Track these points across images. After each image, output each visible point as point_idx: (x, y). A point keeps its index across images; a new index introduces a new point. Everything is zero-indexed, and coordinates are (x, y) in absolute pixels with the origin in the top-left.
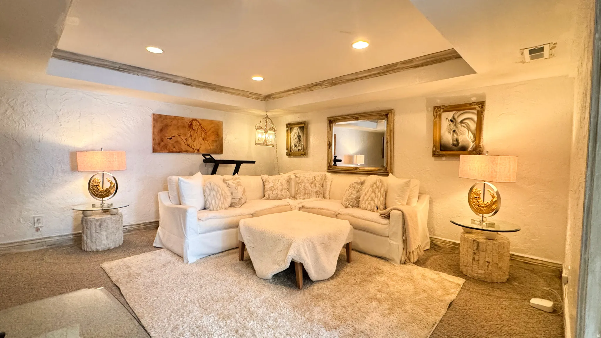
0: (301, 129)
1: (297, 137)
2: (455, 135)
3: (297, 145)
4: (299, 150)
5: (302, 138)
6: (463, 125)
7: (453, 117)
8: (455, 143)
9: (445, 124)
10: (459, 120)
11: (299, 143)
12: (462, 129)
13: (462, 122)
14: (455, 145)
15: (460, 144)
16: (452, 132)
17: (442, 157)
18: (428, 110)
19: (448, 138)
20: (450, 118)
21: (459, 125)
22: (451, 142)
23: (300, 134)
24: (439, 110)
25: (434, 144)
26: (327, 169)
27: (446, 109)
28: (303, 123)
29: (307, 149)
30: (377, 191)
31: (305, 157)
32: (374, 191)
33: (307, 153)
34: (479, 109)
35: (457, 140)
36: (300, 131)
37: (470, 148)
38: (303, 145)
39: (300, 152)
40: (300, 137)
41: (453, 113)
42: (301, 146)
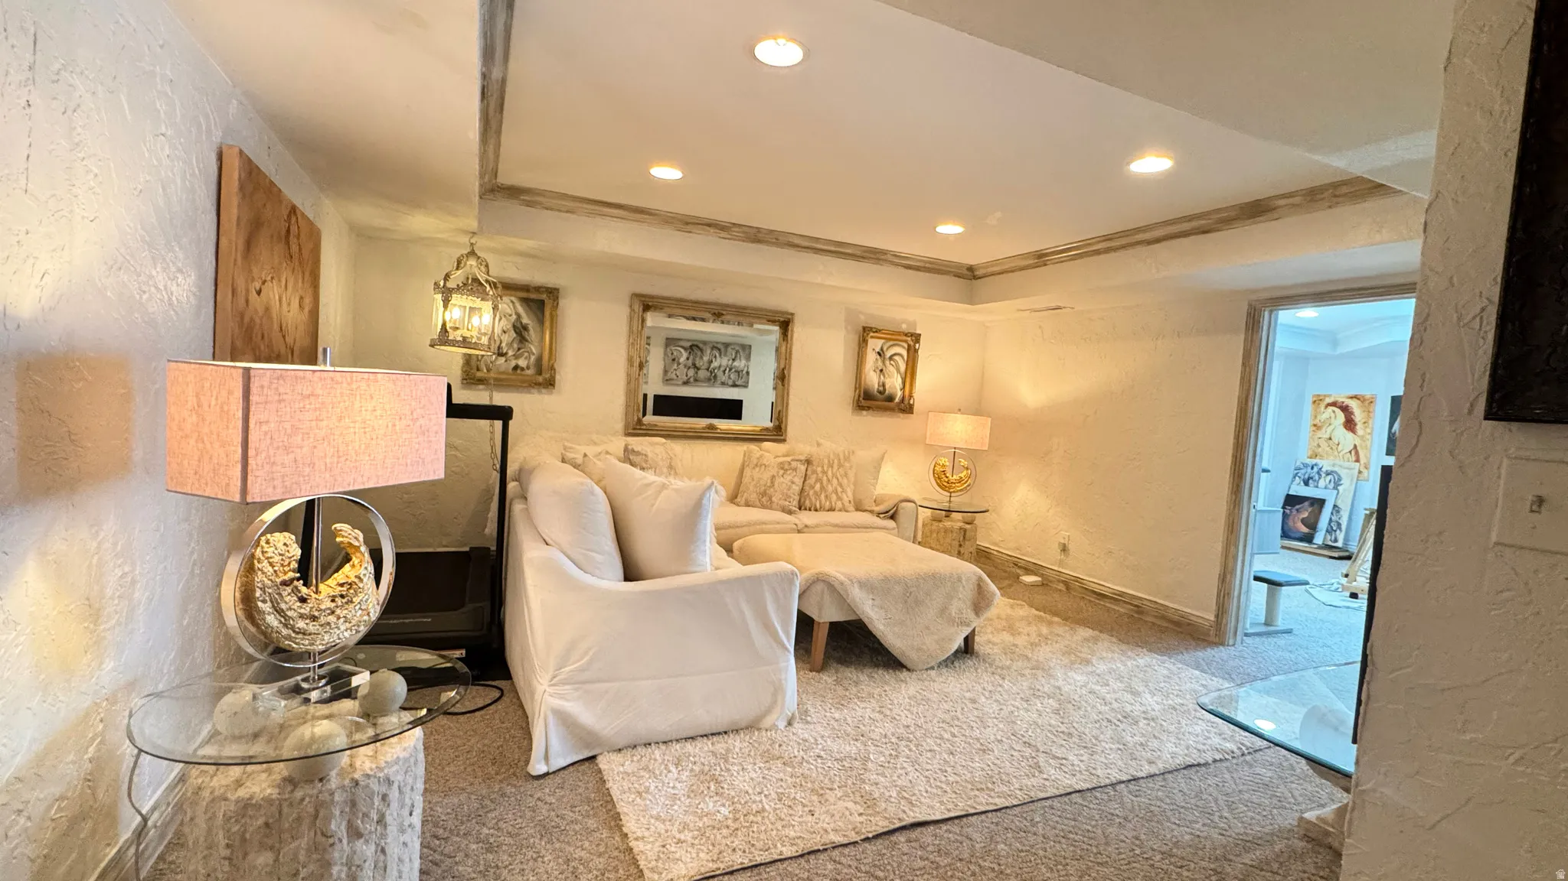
0: (528, 306)
1: (510, 326)
2: (882, 377)
3: (511, 353)
4: (516, 368)
5: (532, 332)
6: (892, 362)
7: (882, 349)
8: (881, 389)
9: (871, 358)
10: (888, 354)
11: (519, 349)
12: (890, 369)
13: (891, 358)
14: (880, 392)
15: (887, 392)
16: (878, 372)
17: (863, 409)
18: (846, 328)
19: (872, 380)
20: (878, 350)
21: (887, 362)
22: (876, 386)
23: (525, 320)
24: (865, 333)
25: (856, 388)
26: (626, 427)
27: (876, 334)
28: (538, 289)
29: (552, 368)
30: (851, 474)
31: (544, 391)
32: (846, 475)
33: (554, 381)
34: (912, 343)
35: (884, 385)
36: (524, 310)
37: (897, 400)
38: (534, 354)
39: (521, 375)
40: (525, 328)
41: (882, 341)
42: (526, 358)
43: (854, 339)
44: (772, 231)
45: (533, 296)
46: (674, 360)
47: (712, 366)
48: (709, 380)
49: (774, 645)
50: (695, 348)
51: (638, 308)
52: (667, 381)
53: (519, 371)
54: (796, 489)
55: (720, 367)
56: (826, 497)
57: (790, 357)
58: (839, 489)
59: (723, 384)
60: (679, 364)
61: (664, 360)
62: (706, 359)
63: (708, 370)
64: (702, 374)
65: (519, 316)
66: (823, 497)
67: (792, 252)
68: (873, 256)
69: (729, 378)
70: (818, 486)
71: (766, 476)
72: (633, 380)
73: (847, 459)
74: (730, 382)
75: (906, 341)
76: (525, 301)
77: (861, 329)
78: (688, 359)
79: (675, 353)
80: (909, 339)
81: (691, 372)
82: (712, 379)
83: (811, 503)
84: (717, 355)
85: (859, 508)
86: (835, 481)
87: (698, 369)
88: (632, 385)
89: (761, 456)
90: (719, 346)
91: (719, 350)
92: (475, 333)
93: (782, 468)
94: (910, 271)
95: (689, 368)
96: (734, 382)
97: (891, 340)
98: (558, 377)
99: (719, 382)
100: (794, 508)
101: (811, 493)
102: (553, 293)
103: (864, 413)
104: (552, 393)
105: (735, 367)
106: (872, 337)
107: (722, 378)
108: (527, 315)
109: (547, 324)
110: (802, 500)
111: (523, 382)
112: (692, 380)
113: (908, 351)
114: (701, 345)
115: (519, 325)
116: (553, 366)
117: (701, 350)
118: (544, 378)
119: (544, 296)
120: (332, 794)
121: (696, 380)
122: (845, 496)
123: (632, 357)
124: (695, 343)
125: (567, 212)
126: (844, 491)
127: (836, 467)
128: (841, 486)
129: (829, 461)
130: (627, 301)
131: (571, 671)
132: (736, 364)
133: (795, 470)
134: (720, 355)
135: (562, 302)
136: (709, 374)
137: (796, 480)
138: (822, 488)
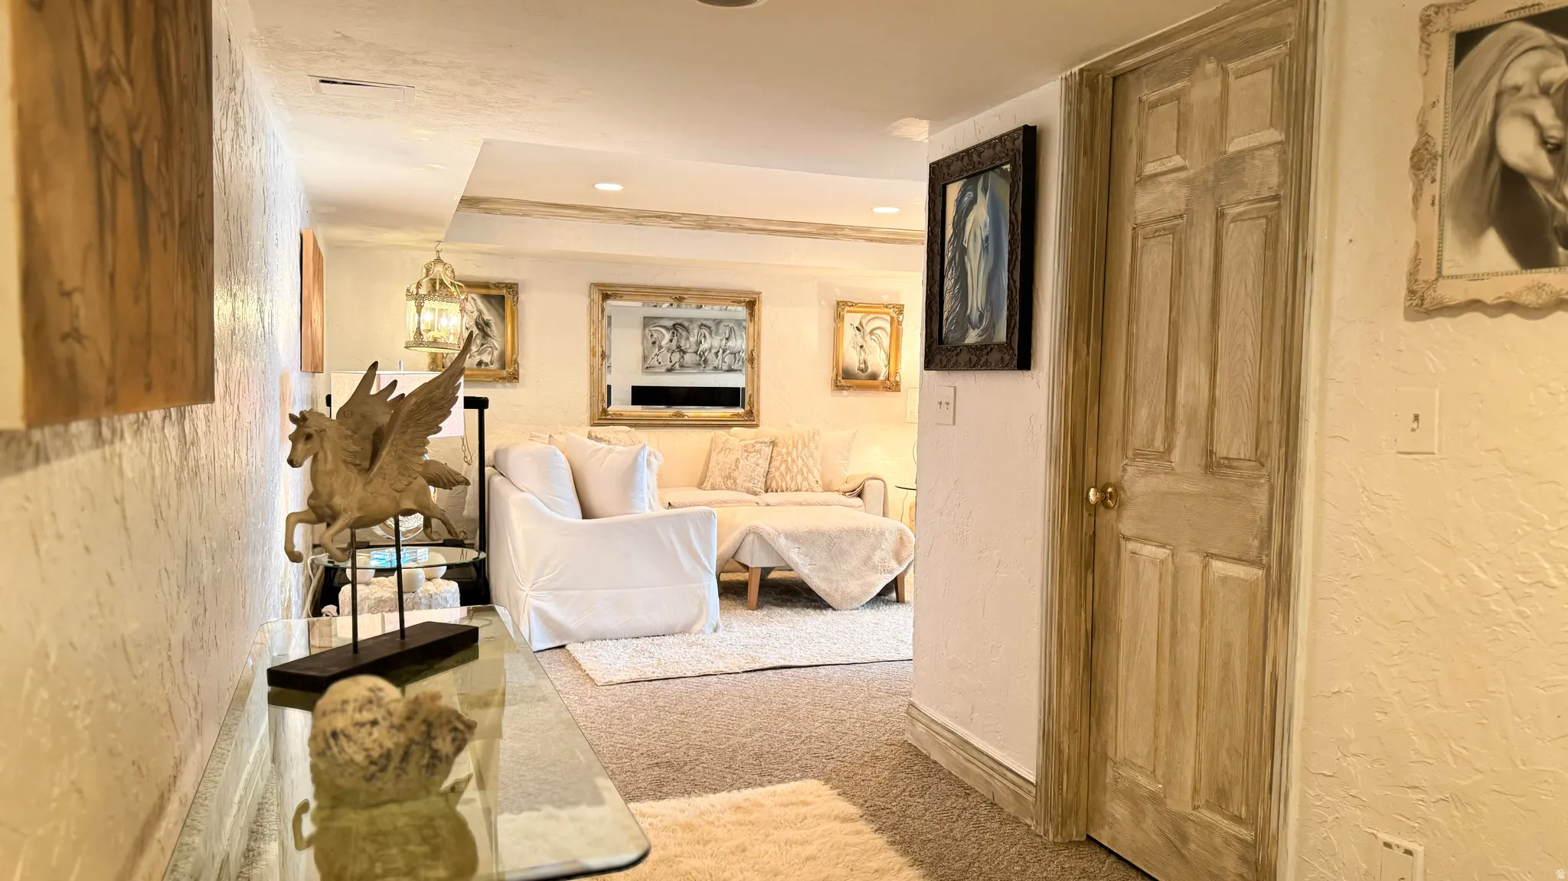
0: (490, 302)
1: (472, 323)
2: (863, 353)
4: (480, 363)
5: (494, 328)
6: (873, 337)
7: (861, 324)
8: (863, 366)
9: (849, 333)
10: (868, 329)
11: (482, 345)
12: (871, 344)
13: (871, 333)
14: (861, 371)
15: (869, 370)
16: (859, 348)
17: (843, 389)
18: (819, 304)
19: (852, 359)
20: (856, 324)
21: (868, 338)
22: (857, 365)
23: (487, 316)
24: (841, 307)
25: (833, 367)
26: (592, 418)
27: (852, 309)
28: (498, 285)
29: (516, 362)
30: (816, 453)
31: (508, 384)
32: (812, 455)
33: (518, 374)
34: (895, 315)
35: (865, 362)
36: (485, 306)
37: (881, 378)
38: (497, 349)
39: (487, 370)
40: (487, 324)
41: (860, 315)
42: (489, 353)
43: (829, 314)
44: (721, 217)
45: (494, 292)
46: (654, 343)
47: (702, 347)
48: (699, 365)
49: (698, 567)
50: (678, 327)
51: (597, 297)
52: (648, 369)
53: (483, 367)
54: (761, 471)
55: (710, 349)
56: (792, 478)
57: (759, 338)
58: (805, 470)
59: (716, 368)
60: (660, 347)
61: (643, 344)
62: (693, 339)
63: (696, 352)
64: (689, 358)
65: (480, 312)
66: (788, 478)
67: (744, 235)
68: (830, 231)
69: (723, 362)
70: (783, 467)
71: (731, 459)
72: (596, 370)
73: (812, 438)
74: (725, 367)
75: (887, 314)
76: (486, 297)
77: (835, 303)
78: (671, 341)
79: (655, 335)
80: (892, 310)
81: (676, 357)
82: (702, 363)
83: (778, 486)
84: (707, 333)
85: (827, 488)
86: (800, 462)
87: (684, 353)
88: (595, 376)
89: (727, 440)
90: (708, 323)
91: (709, 328)
92: (443, 334)
93: (746, 451)
94: (873, 244)
95: (673, 352)
96: (730, 366)
97: (870, 313)
98: (521, 371)
99: (711, 367)
100: (759, 490)
101: (777, 474)
102: (513, 288)
103: (845, 393)
104: (515, 387)
105: (730, 348)
106: (848, 312)
107: (714, 361)
108: (489, 311)
109: (509, 319)
110: (769, 482)
111: (490, 376)
112: (677, 365)
113: (891, 324)
114: (686, 324)
115: (481, 322)
116: (516, 360)
117: (687, 329)
118: (508, 372)
119: (504, 292)
120: (420, 599)
121: (682, 366)
122: (810, 477)
123: (594, 348)
124: (679, 321)
125: (523, 215)
126: (809, 471)
127: (800, 447)
128: (807, 466)
129: (794, 443)
130: (586, 289)
131: (546, 580)
132: (731, 344)
133: (759, 451)
134: (711, 334)
135: (522, 297)
136: (698, 358)
137: (760, 461)
138: (788, 469)
